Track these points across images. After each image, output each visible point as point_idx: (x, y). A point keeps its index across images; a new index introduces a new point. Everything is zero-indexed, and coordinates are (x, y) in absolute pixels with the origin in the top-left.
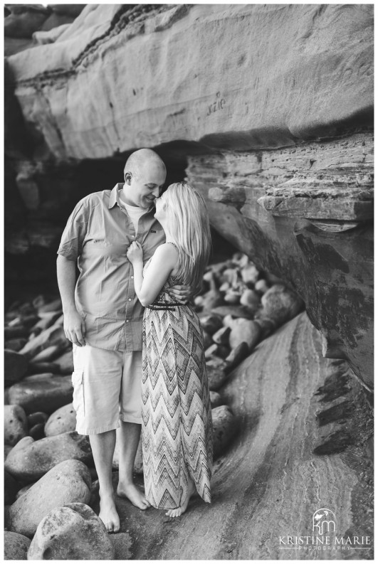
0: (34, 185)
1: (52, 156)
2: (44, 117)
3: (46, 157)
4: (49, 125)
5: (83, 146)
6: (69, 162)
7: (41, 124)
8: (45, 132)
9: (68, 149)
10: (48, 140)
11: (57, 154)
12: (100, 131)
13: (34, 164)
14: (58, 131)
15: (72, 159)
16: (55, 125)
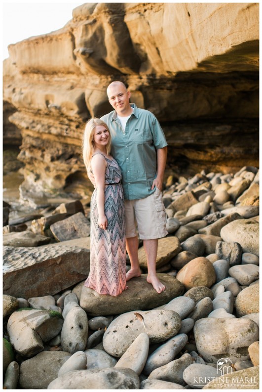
0: (140, 94)
1: (154, 70)
2: (145, 38)
3: (149, 72)
4: (150, 44)
5: (175, 59)
6: (167, 74)
7: (144, 44)
8: (148, 51)
9: (165, 64)
10: (150, 57)
11: (157, 69)
12: (184, 43)
13: (141, 78)
14: (157, 49)
15: (168, 72)
16: (154, 44)
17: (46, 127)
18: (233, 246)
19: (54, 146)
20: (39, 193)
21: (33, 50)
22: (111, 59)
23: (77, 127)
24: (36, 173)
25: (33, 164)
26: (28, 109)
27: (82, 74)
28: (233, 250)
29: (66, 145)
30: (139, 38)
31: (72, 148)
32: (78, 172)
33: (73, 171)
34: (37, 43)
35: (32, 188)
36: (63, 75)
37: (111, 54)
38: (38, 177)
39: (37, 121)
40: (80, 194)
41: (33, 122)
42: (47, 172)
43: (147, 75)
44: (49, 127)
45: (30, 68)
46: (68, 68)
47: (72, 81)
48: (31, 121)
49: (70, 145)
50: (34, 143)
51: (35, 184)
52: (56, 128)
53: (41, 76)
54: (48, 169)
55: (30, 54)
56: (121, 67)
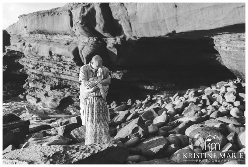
0: (115, 49)
1: (125, 36)
2: (123, 17)
3: (122, 36)
4: (126, 20)
6: (133, 39)
7: (121, 20)
8: (122, 24)
10: (123, 28)
11: (127, 35)
12: (159, 21)
13: (116, 40)
14: (130, 23)
15: (135, 37)
16: (129, 20)
17: (48, 68)
18: (201, 140)
19: (52, 80)
20: (40, 110)
21: (40, 19)
22: (99, 27)
23: (70, 68)
24: (37, 97)
25: (35, 91)
26: (35, 56)
27: (76, 36)
28: (201, 143)
29: (61, 80)
30: (119, 17)
31: (65, 81)
32: (69, 97)
33: (66, 96)
34: (44, 15)
35: (35, 107)
36: (61, 35)
37: (99, 25)
38: (39, 100)
39: (41, 64)
40: (70, 111)
41: (38, 64)
42: (47, 97)
43: (120, 38)
44: (50, 68)
45: (37, 31)
46: (66, 32)
47: (67, 40)
48: (36, 64)
49: (64, 79)
50: (38, 78)
51: (36, 105)
52: (55, 69)
53: (44, 35)
54: (46, 95)
55: (38, 22)
56: (104, 33)
